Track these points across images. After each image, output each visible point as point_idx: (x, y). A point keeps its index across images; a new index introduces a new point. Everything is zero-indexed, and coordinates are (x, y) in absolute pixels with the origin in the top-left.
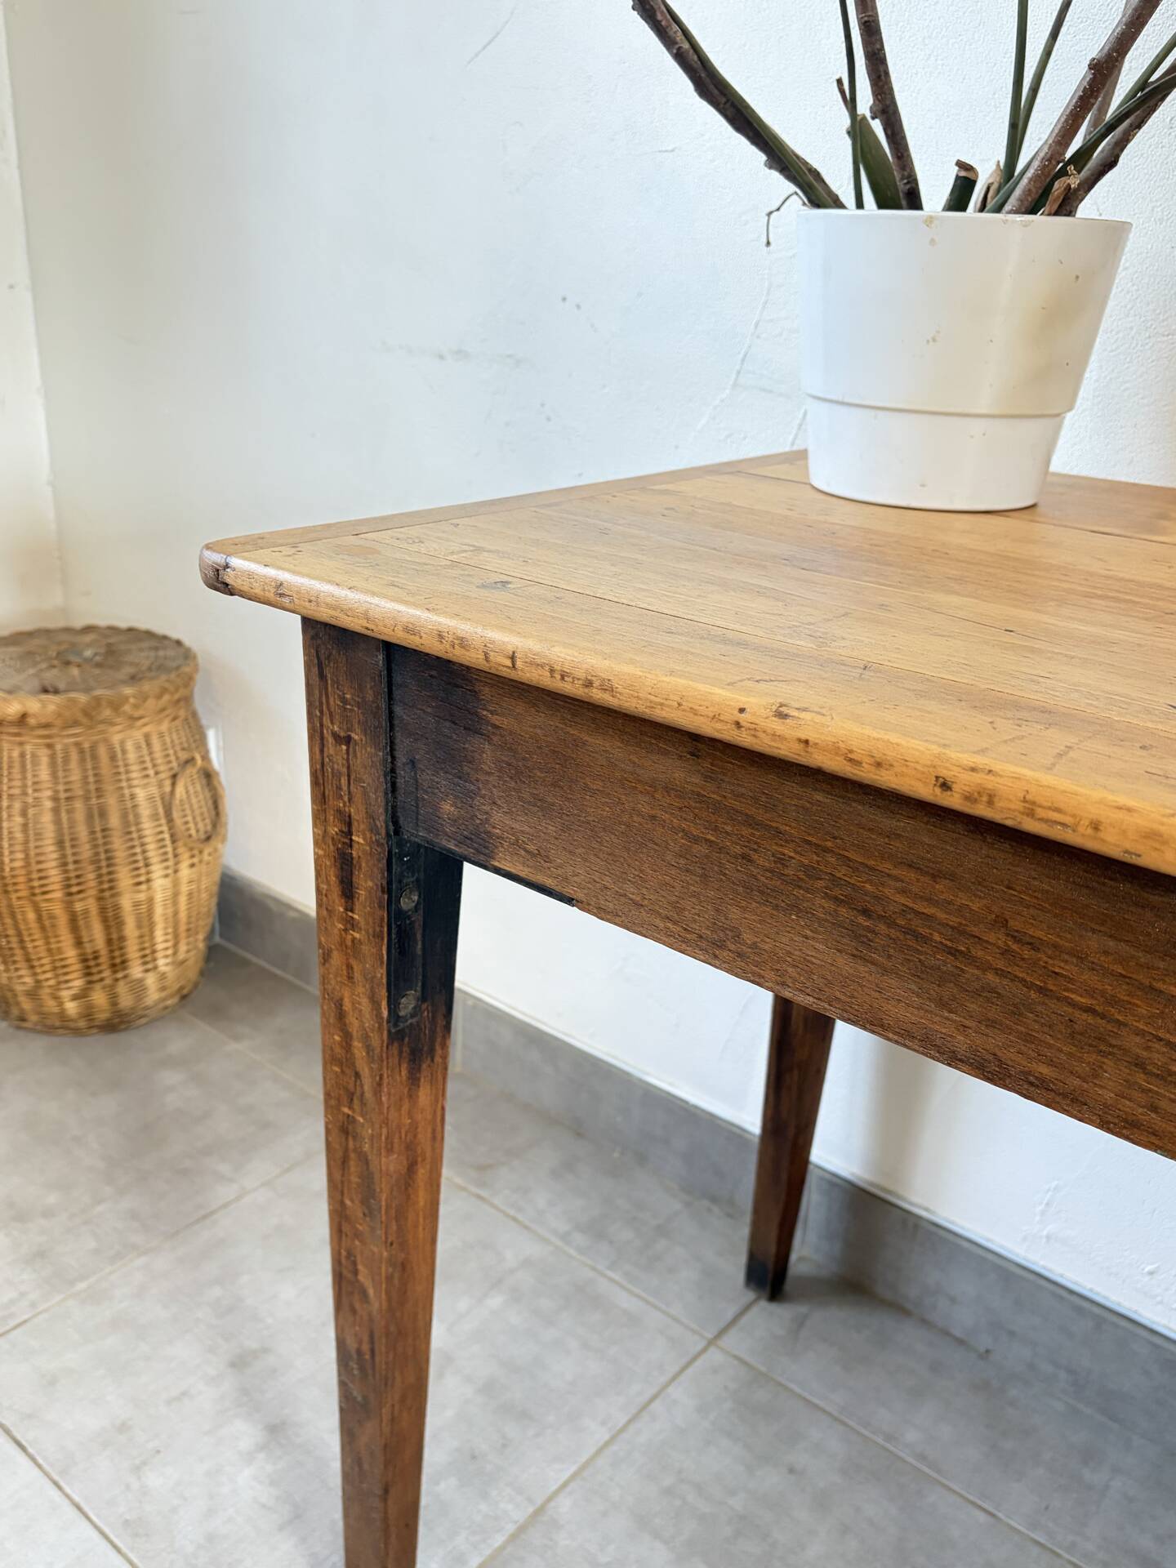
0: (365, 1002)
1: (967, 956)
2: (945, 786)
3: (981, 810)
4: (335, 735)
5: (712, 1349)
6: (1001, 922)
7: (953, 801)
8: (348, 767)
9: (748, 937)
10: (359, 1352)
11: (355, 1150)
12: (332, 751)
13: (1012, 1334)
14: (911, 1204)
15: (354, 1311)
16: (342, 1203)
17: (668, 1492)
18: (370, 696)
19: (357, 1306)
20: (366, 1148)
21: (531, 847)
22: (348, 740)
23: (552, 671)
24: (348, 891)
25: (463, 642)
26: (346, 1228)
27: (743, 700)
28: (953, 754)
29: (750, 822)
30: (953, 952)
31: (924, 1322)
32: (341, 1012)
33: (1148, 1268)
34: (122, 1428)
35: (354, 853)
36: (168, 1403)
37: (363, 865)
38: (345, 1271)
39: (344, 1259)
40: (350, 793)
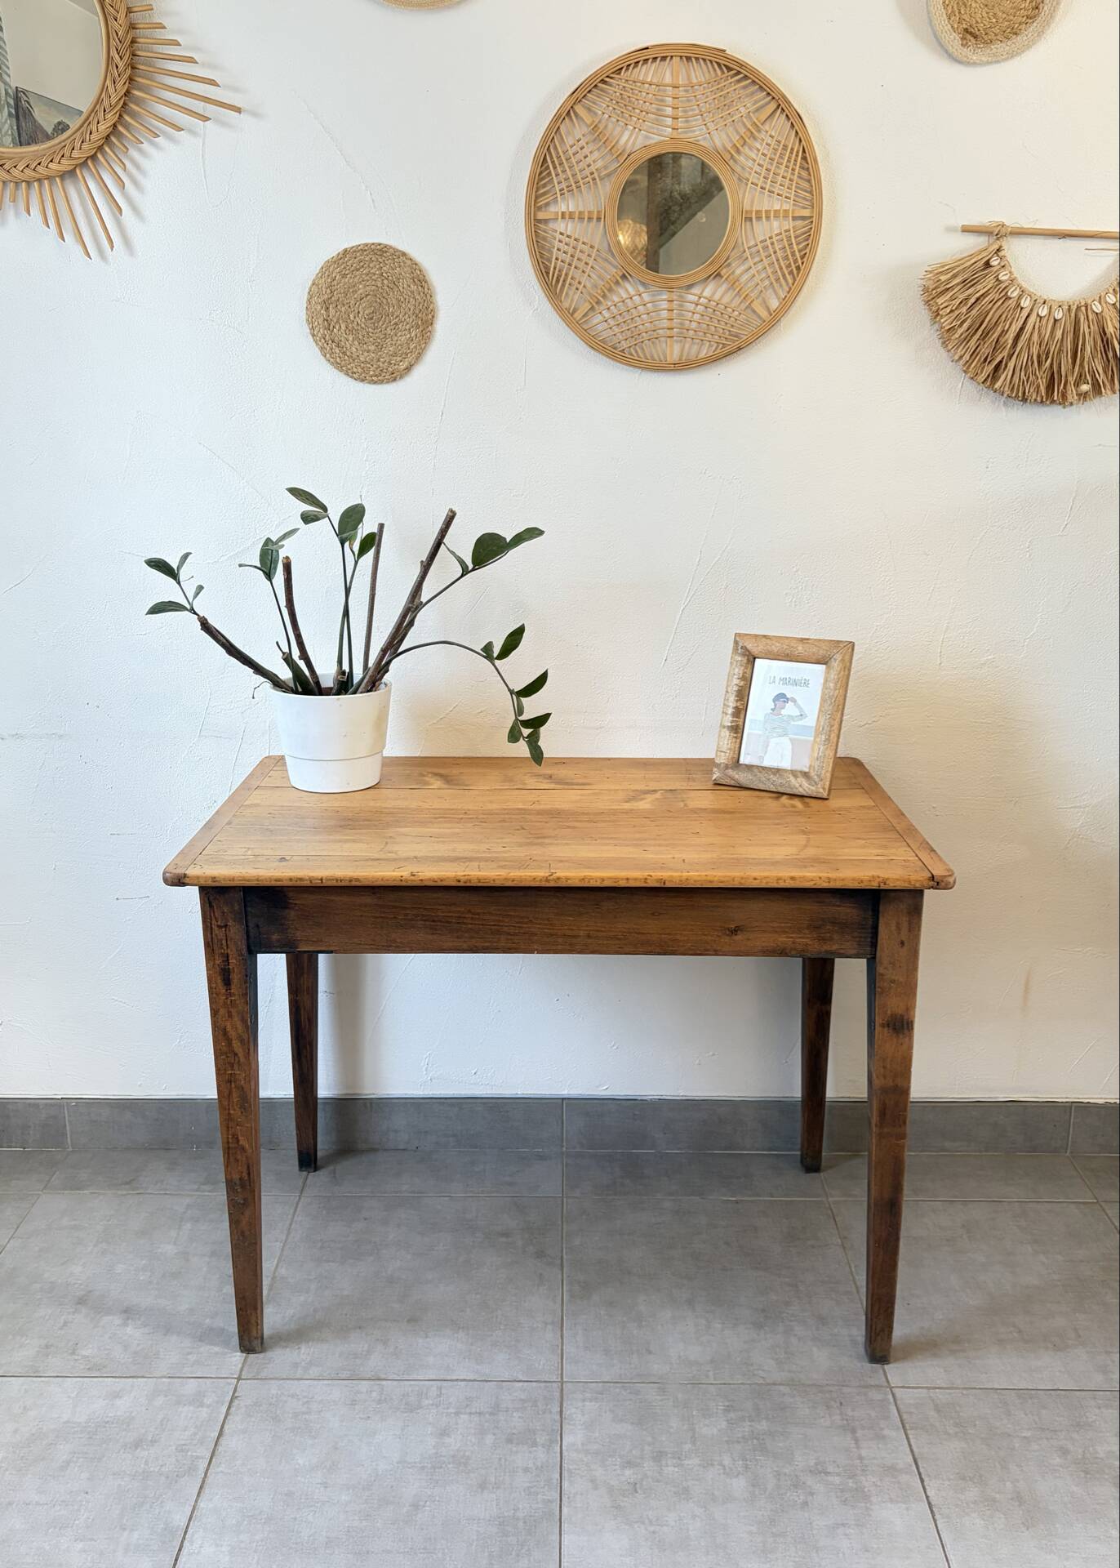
0: (239, 1025)
2: (459, 881)
3: (468, 884)
4: (218, 926)
5: (303, 1199)
6: (469, 911)
7: (461, 884)
8: (226, 936)
9: (399, 940)
10: (240, 1178)
11: (235, 1087)
12: (217, 932)
13: (426, 1132)
16: (229, 1114)
17: (322, 1248)
18: (237, 907)
20: (243, 1083)
21: (315, 939)
22: (226, 926)
24: (227, 982)
26: (231, 1124)
27: (401, 874)
30: (459, 923)
31: (385, 1150)
32: (225, 1033)
33: (473, 1072)
34: (47, 1347)
35: (231, 967)
36: (61, 1329)
37: (236, 970)
38: (231, 1145)
39: (230, 1140)
40: (227, 945)
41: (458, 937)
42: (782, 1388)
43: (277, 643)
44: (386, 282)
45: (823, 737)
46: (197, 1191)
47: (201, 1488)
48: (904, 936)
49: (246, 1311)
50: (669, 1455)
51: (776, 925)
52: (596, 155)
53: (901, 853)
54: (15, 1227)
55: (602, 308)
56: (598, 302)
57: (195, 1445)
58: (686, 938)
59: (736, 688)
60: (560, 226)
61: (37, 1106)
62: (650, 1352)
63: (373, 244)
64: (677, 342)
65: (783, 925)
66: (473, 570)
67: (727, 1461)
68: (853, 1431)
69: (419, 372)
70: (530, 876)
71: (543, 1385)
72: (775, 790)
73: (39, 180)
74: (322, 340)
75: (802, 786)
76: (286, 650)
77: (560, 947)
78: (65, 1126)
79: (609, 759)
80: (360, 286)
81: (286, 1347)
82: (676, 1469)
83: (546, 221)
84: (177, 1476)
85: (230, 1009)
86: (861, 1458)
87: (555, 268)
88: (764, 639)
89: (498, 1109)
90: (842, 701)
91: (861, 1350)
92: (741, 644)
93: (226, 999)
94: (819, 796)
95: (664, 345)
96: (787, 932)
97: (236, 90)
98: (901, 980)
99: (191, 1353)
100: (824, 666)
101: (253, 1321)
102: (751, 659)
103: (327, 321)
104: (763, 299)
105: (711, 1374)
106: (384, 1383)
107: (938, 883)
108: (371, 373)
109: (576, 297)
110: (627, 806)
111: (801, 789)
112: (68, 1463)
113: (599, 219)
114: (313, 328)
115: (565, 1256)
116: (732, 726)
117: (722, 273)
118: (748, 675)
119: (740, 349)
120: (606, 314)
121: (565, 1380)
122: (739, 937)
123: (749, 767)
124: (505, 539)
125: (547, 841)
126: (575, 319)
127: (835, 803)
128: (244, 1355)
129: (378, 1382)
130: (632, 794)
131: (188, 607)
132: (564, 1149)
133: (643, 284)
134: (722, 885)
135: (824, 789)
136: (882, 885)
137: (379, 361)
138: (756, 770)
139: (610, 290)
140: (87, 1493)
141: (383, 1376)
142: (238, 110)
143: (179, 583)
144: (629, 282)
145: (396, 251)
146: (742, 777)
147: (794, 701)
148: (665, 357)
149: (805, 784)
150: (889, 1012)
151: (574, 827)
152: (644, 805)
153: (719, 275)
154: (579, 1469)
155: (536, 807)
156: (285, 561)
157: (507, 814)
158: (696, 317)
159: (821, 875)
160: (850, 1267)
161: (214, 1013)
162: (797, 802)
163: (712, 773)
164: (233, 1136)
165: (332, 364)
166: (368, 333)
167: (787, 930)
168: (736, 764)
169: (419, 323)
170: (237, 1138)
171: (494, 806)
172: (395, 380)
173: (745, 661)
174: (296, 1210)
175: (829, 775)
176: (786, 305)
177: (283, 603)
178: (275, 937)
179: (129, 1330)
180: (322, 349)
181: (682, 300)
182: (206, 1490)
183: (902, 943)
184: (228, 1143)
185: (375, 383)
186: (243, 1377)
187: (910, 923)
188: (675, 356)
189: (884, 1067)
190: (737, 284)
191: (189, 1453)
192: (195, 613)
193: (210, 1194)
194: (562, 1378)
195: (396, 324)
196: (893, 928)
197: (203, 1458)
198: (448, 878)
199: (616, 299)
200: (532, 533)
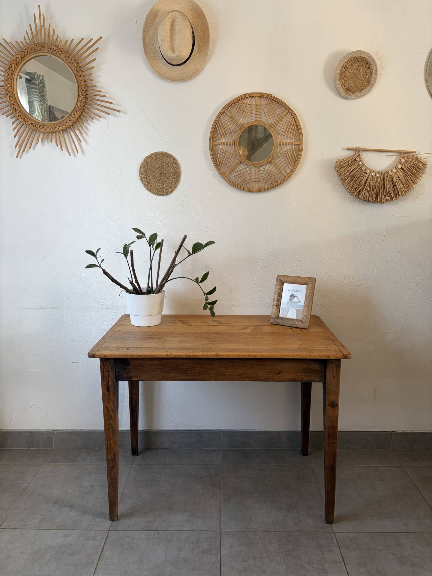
0: (112, 405)
1: (188, 370)
2: (187, 356)
3: (190, 357)
4: (106, 371)
5: (133, 465)
6: (190, 366)
7: (187, 357)
8: (108, 375)
10: (112, 458)
11: (111, 427)
12: (105, 373)
13: (175, 442)
14: (155, 429)
15: (110, 452)
16: (108, 436)
17: (139, 483)
18: (112, 365)
19: (111, 451)
20: (113, 425)
21: (138, 376)
22: (108, 372)
23: (146, 356)
24: (108, 391)
25: (134, 356)
26: (109, 439)
27: (167, 354)
28: (186, 353)
29: (165, 365)
30: (186, 370)
31: (161, 448)
32: (107, 408)
33: (191, 422)
34: (43, 519)
35: (110, 385)
36: (48, 512)
37: (111, 386)
38: (109, 447)
39: (108, 445)
40: (109, 378)
41: (186, 375)
42: (297, 533)
43: (128, 278)
44: (165, 164)
45: (307, 308)
46: (97, 463)
47: (95, 570)
48: (335, 374)
49: (112, 506)
50: (258, 558)
51: (292, 371)
52: (232, 125)
53: (333, 347)
54: (34, 476)
55: (233, 172)
56: (232, 171)
57: (94, 554)
58: (262, 376)
59: (277, 293)
60: (221, 147)
61: (44, 433)
62: (251, 520)
63: (161, 152)
64: (257, 183)
65: (294, 371)
66: (192, 254)
67: (278, 560)
68: (322, 549)
69: (175, 192)
70: (210, 354)
71: (214, 532)
72: (291, 326)
73: (55, 132)
74: (144, 182)
75: (300, 325)
76: (131, 280)
77: (220, 379)
78: (53, 440)
79: (237, 315)
80: (157, 165)
81: (126, 519)
82: (260, 563)
83: (216, 145)
84: (87, 565)
85: (109, 400)
86: (324, 558)
87: (219, 160)
88: (286, 277)
89: (199, 434)
90: (312, 297)
91: (324, 519)
92: (279, 278)
93: (108, 396)
94: (306, 328)
95: (253, 184)
96: (296, 374)
97: (118, 105)
98: (334, 390)
99: (93, 521)
100: (306, 286)
101: (115, 510)
102: (282, 283)
103: (146, 176)
104: (285, 169)
105: (272, 528)
106: (159, 532)
107: (346, 357)
108: (160, 192)
109: (225, 169)
110: (242, 331)
111: (299, 326)
112: (50, 560)
113: (233, 145)
114: (141, 178)
115: (222, 486)
116: (276, 305)
117: (272, 162)
118: (281, 288)
119: (277, 185)
120: (235, 174)
121: (222, 530)
122: (280, 375)
123: (283, 318)
124: (202, 244)
125: (216, 342)
126: (225, 176)
127: (311, 330)
128: (111, 522)
129: (157, 532)
130: (244, 327)
131: (99, 266)
132: (222, 448)
133: (247, 165)
134: (274, 357)
135: (307, 326)
136: (327, 357)
137: (162, 188)
138: (285, 319)
139: (236, 167)
140: (56, 571)
141: (159, 529)
142: (119, 111)
143: (96, 258)
144: (242, 164)
145: (168, 154)
146: (280, 322)
147: (297, 297)
148: (254, 188)
149: (301, 324)
150: (330, 401)
151: (225, 338)
152: (248, 330)
153: (271, 162)
154: (226, 563)
155: (213, 331)
156: (131, 251)
157: (203, 333)
158: (264, 175)
159: (307, 354)
160: (319, 489)
161: (104, 401)
162: (298, 330)
163: (270, 320)
164: (110, 443)
165: (147, 189)
166: (159, 180)
167: (296, 373)
168: (278, 317)
169: (176, 177)
170: (111, 444)
171: (199, 331)
172: (167, 194)
173: (280, 284)
174: (130, 469)
175: (309, 321)
176: (293, 171)
177: (130, 264)
178: (125, 375)
179: (72, 513)
180: (144, 184)
181: (259, 170)
182: (97, 571)
183: (334, 377)
184: (108, 446)
185: (161, 195)
186: (110, 530)
187: (337, 370)
188: (257, 187)
189: (329, 419)
190: (276, 165)
191: (91, 557)
192: (101, 268)
193: (101, 464)
194: (221, 530)
195: (168, 177)
196: (331, 372)
197: (96, 559)
198: (183, 355)
199: (238, 170)
200: (212, 243)
